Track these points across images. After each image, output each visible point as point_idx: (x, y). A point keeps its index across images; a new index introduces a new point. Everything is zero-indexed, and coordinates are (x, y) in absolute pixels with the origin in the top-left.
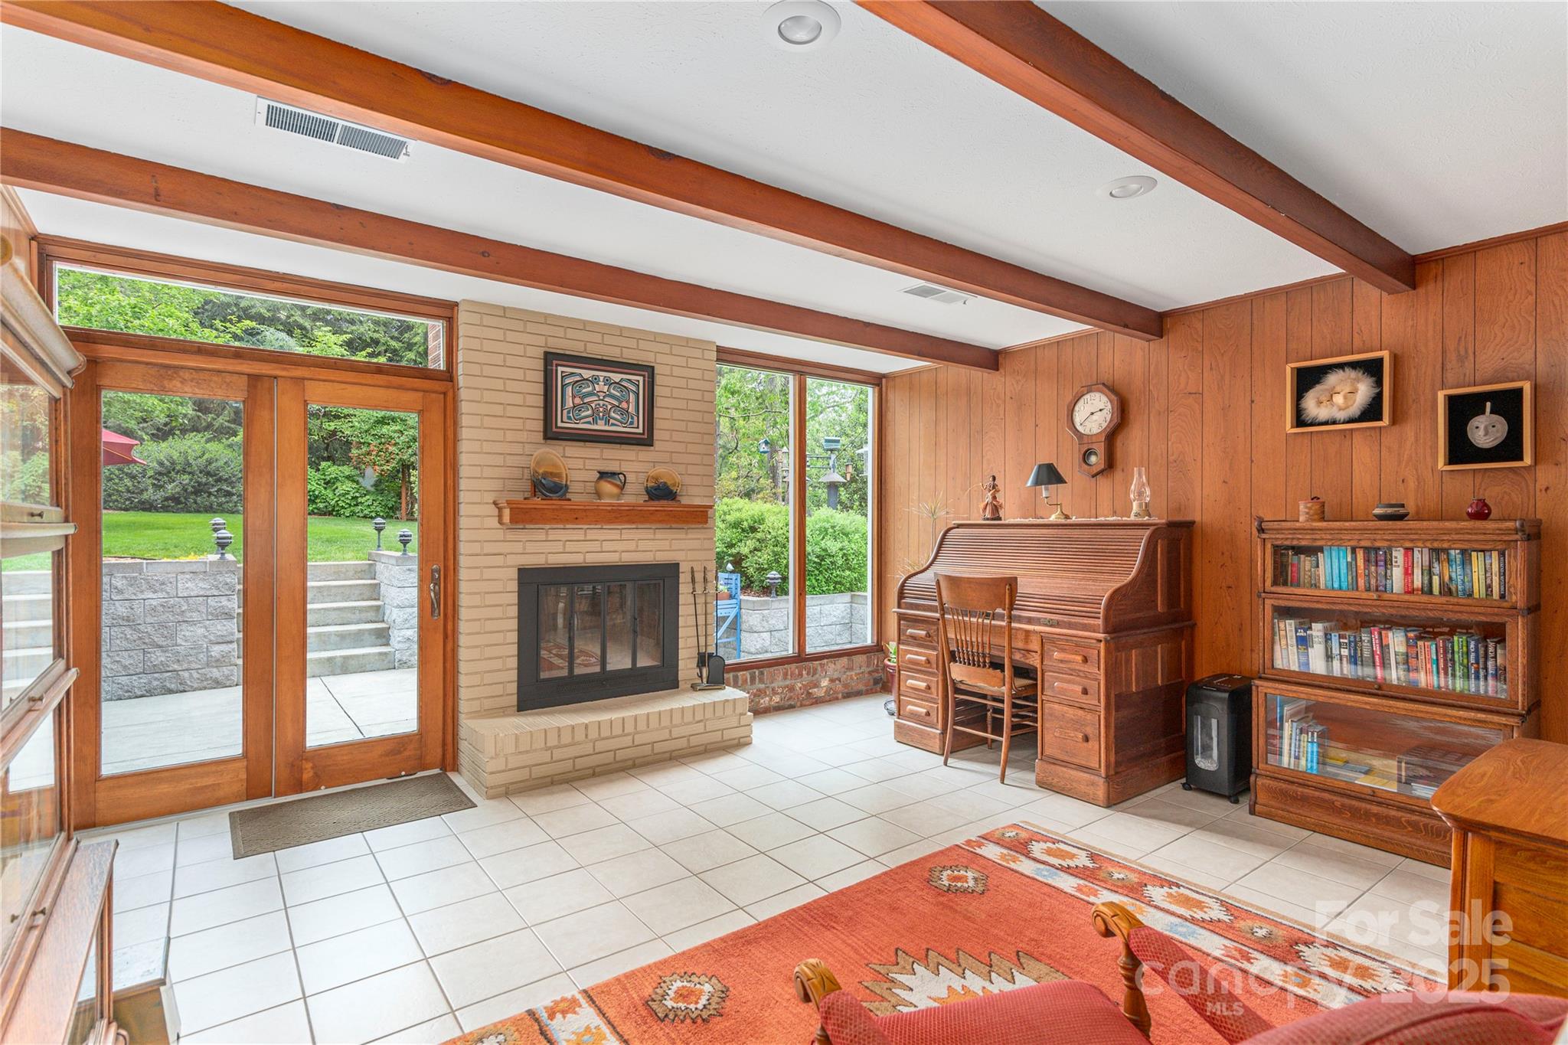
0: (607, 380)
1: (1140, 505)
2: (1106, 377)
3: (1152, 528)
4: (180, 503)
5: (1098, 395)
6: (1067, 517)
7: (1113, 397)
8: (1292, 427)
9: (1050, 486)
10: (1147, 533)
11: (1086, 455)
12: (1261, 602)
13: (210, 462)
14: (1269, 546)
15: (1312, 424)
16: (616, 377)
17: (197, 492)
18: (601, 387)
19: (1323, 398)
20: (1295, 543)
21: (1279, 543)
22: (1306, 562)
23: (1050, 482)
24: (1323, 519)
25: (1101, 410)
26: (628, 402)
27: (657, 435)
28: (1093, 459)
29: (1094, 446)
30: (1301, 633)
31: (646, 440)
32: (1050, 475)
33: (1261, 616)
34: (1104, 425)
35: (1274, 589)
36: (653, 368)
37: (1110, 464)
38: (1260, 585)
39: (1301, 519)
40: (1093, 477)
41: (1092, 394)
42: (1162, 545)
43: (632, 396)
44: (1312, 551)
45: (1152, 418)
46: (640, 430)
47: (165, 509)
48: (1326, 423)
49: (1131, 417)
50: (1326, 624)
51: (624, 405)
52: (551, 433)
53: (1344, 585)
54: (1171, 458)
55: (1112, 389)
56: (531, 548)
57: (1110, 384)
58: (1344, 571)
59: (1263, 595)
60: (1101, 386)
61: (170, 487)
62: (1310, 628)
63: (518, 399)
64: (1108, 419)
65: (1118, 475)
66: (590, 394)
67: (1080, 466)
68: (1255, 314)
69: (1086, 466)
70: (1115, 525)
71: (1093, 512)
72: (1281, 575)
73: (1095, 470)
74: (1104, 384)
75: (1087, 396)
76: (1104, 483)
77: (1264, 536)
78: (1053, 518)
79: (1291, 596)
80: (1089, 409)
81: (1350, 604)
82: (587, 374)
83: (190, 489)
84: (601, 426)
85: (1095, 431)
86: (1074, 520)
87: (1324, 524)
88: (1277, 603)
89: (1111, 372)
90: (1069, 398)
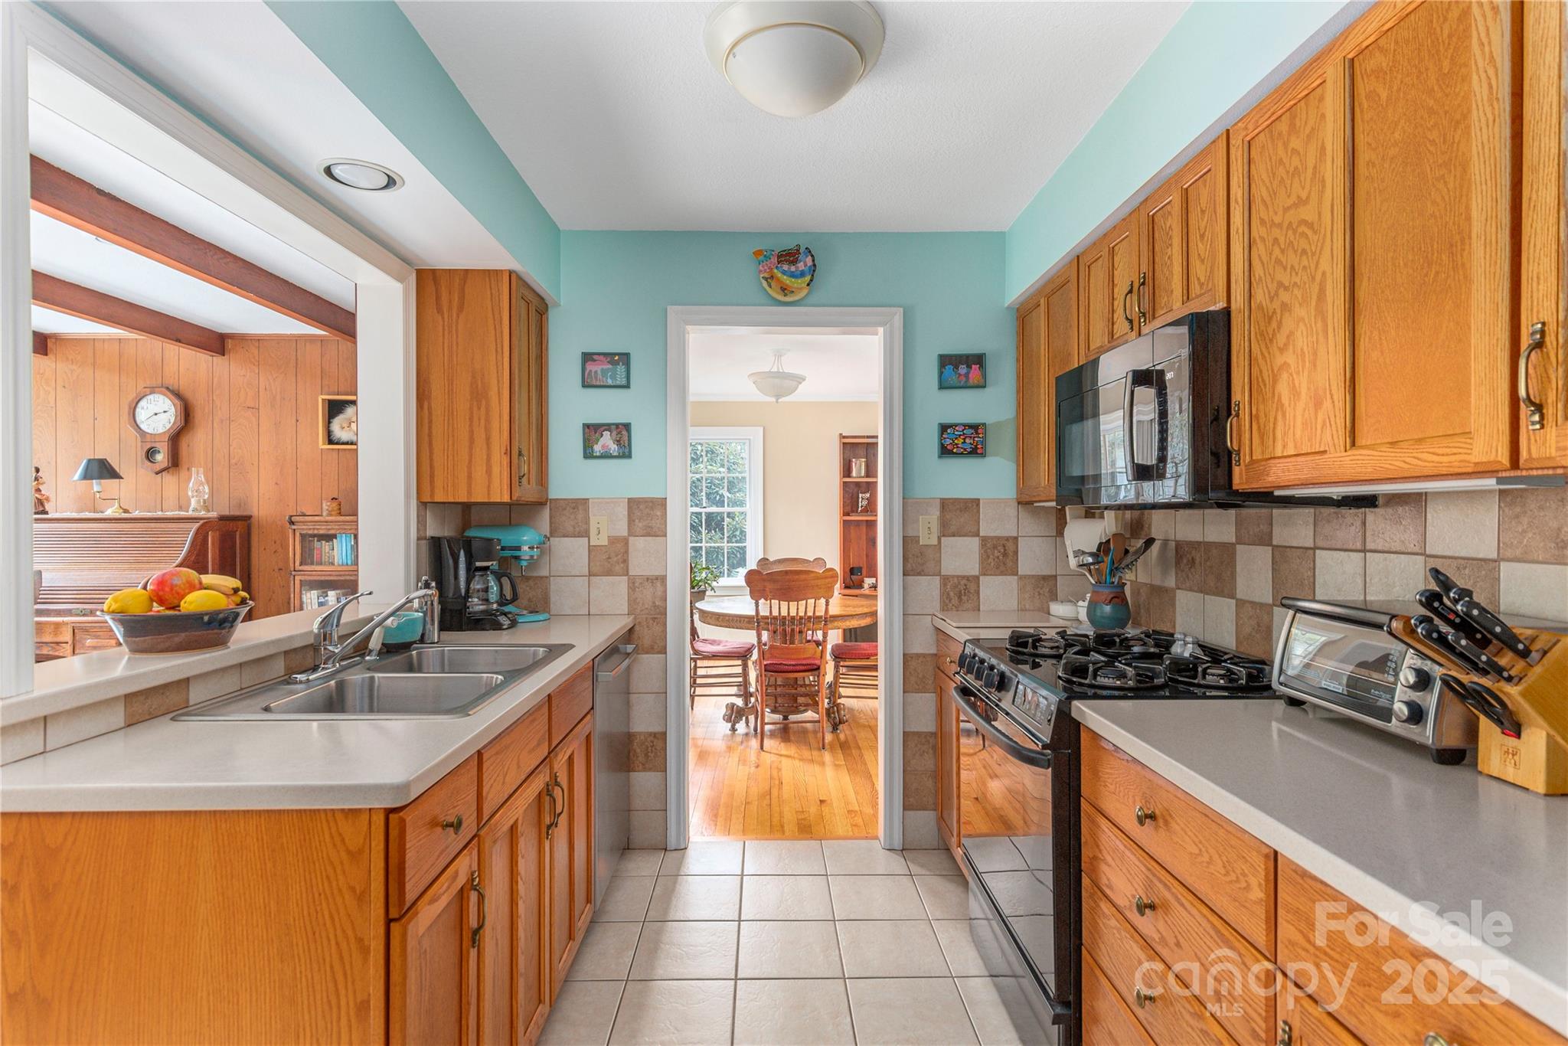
1: (199, 501)
2: (171, 382)
3: (202, 522)
5: (162, 397)
6: (126, 511)
7: (177, 402)
8: (324, 444)
9: (102, 481)
10: (197, 525)
11: (150, 454)
12: (292, 577)
14: (298, 534)
15: (337, 443)
19: (345, 425)
20: (316, 532)
21: (305, 532)
22: (325, 546)
23: (101, 477)
24: (340, 514)
25: (165, 412)
28: (159, 457)
29: (157, 445)
30: (322, 600)
32: (102, 470)
33: (292, 590)
34: (168, 426)
35: (301, 568)
37: (175, 462)
38: (292, 565)
39: (324, 514)
40: (157, 473)
41: (156, 396)
42: (213, 537)
44: (330, 538)
45: (215, 425)
48: (347, 443)
49: (196, 421)
50: (338, 592)
53: (349, 562)
54: (233, 461)
55: (177, 395)
57: (176, 387)
58: (349, 552)
59: (293, 573)
60: (164, 390)
62: (327, 596)
64: (172, 421)
65: (183, 473)
67: (143, 464)
68: (299, 351)
69: (149, 463)
70: (173, 519)
71: (159, 507)
72: (307, 558)
73: (158, 467)
74: (168, 388)
75: (151, 397)
76: (169, 479)
77: (293, 527)
78: (109, 513)
79: (315, 571)
80: (153, 409)
81: (351, 575)
85: (161, 431)
86: (137, 514)
87: (342, 518)
88: (303, 578)
89: (177, 378)
90: (132, 396)
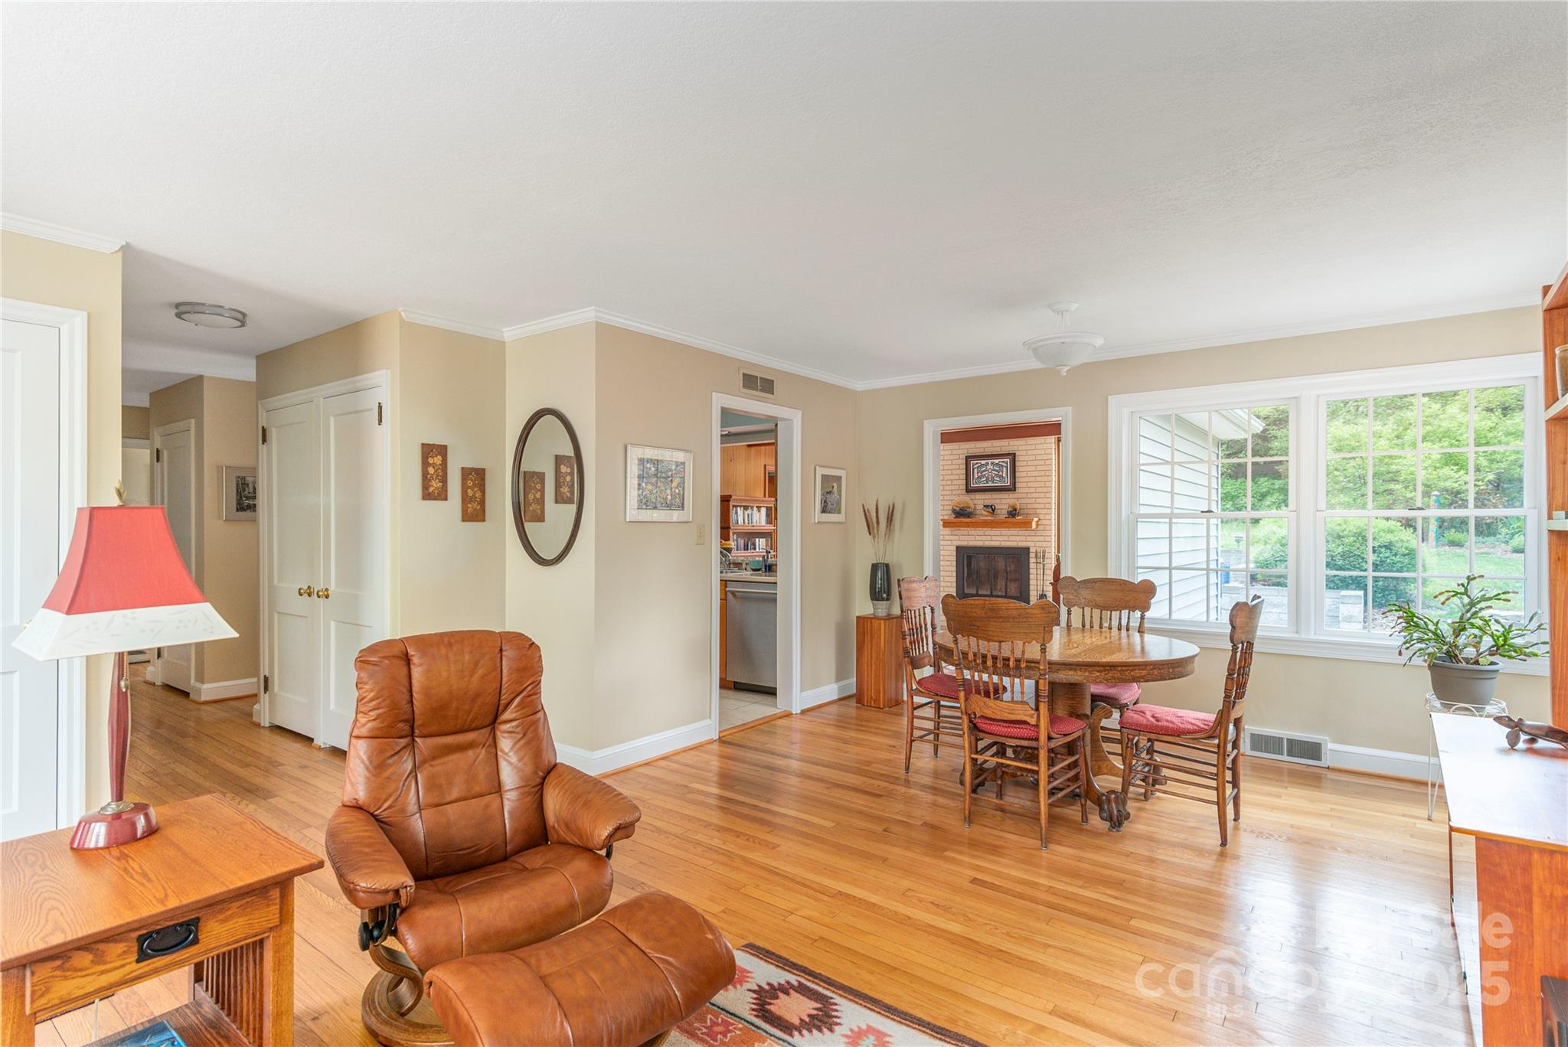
0: (992, 463)
16: (996, 461)
18: (990, 467)
26: (1003, 472)
27: (1017, 485)
31: (1012, 488)
36: (1014, 454)
43: (1005, 469)
46: (1009, 484)
51: (1001, 473)
52: (969, 490)
56: (962, 538)
63: (957, 477)
66: (984, 471)
82: (983, 462)
84: (990, 484)
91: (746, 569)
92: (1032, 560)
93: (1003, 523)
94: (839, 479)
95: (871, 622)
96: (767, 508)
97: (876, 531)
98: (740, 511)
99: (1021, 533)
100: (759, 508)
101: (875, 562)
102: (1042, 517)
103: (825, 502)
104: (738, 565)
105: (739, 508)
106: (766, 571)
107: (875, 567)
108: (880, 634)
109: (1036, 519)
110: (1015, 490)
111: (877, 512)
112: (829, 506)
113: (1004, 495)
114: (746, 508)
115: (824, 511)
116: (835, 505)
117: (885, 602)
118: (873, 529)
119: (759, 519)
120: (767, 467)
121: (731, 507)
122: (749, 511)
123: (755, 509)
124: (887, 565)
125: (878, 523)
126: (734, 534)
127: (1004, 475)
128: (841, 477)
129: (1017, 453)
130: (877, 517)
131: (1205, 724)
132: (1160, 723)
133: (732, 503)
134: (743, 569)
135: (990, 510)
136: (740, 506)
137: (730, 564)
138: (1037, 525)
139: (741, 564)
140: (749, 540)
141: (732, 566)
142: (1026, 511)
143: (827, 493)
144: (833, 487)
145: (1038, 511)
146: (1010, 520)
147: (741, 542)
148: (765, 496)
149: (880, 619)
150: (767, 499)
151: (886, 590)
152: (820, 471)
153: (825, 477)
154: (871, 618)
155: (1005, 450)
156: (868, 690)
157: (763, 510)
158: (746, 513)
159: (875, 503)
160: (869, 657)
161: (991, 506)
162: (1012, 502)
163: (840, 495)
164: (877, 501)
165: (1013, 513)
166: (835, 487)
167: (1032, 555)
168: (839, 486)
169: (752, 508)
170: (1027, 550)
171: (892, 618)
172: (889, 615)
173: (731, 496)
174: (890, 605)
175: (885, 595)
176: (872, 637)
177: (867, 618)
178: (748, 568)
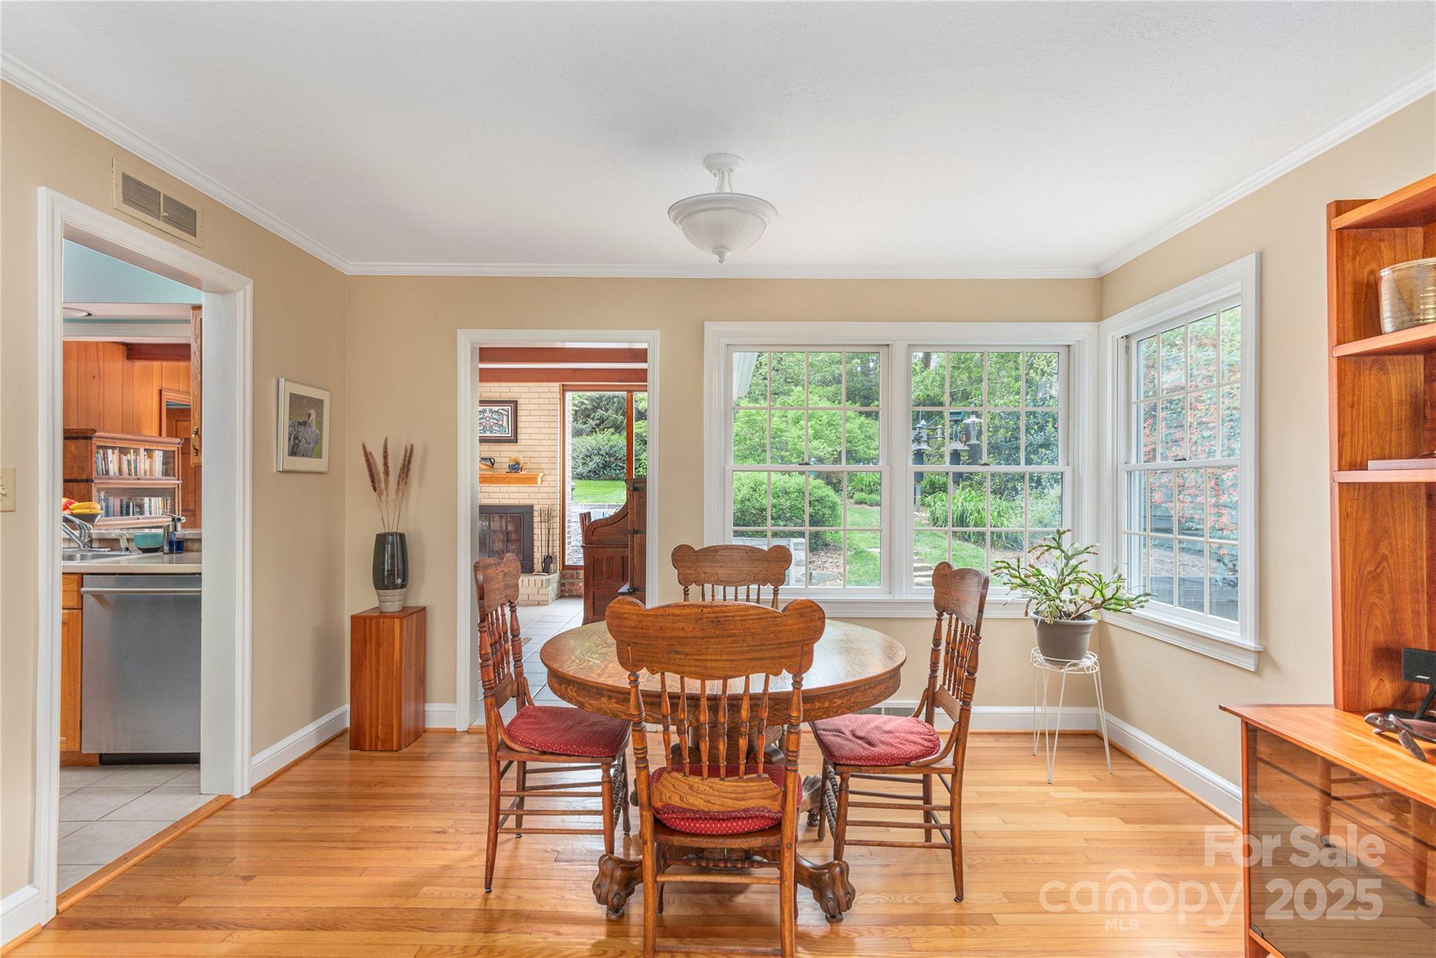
0: (491, 410)
4: (596, 474)
13: (611, 447)
16: (496, 409)
17: (604, 467)
18: (488, 414)
26: (502, 421)
27: (520, 436)
31: (514, 440)
36: (516, 401)
43: (505, 418)
46: (510, 435)
47: (589, 478)
51: (500, 422)
61: (591, 464)
83: (601, 465)
84: (489, 434)
91: (127, 549)
92: (536, 519)
93: (504, 478)
94: (318, 404)
95: (378, 624)
96: (165, 452)
97: (383, 486)
98: (112, 456)
99: (523, 489)
100: (149, 452)
101: (382, 531)
102: (546, 472)
103: (296, 438)
104: (111, 543)
105: (110, 451)
106: (171, 551)
107: (381, 540)
108: (394, 640)
109: (541, 475)
110: (517, 442)
111: (385, 457)
112: (303, 445)
113: (505, 448)
114: (124, 451)
115: (293, 452)
116: (312, 445)
117: (398, 591)
118: (379, 482)
119: (150, 466)
120: (164, 393)
121: (94, 447)
122: (131, 456)
123: (142, 452)
124: (402, 536)
125: (387, 473)
126: (99, 490)
127: (505, 424)
128: (321, 402)
129: (520, 401)
130: (386, 464)
131: (925, 740)
132: (875, 749)
133: (96, 442)
134: (120, 550)
135: (489, 463)
136: (113, 448)
137: (91, 541)
138: (542, 481)
139: (117, 540)
140: (130, 499)
141: (95, 545)
142: (529, 466)
143: (300, 424)
144: (309, 416)
145: (543, 466)
146: (513, 475)
147: (115, 503)
148: (160, 435)
149: (392, 616)
150: (164, 439)
151: (401, 572)
152: (287, 388)
153: (295, 399)
154: (377, 618)
155: (506, 396)
156: (371, 727)
157: (158, 456)
158: (125, 458)
159: (383, 443)
160: (374, 676)
161: (490, 459)
162: (514, 455)
163: (321, 429)
164: (386, 440)
165: (515, 467)
166: (313, 416)
167: (536, 514)
168: (320, 415)
169: (136, 451)
170: (530, 508)
171: (412, 614)
172: (404, 608)
173: (94, 431)
174: (406, 595)
175: (399, 581)
176: (378, 646)
177: (371, 618)
178: (132, 546)
